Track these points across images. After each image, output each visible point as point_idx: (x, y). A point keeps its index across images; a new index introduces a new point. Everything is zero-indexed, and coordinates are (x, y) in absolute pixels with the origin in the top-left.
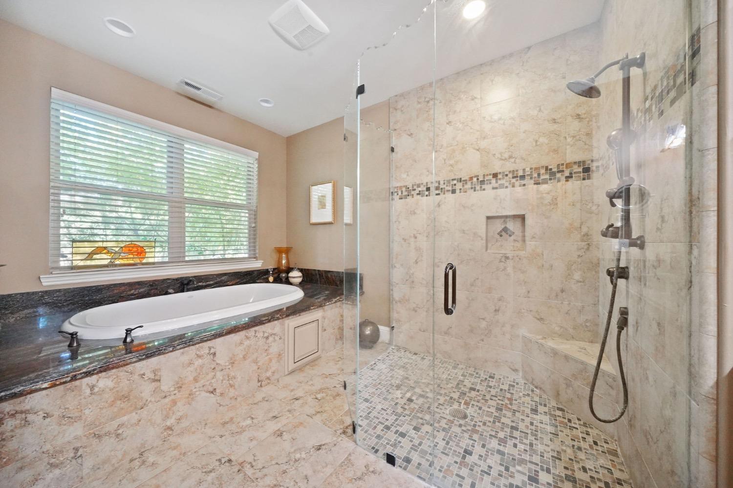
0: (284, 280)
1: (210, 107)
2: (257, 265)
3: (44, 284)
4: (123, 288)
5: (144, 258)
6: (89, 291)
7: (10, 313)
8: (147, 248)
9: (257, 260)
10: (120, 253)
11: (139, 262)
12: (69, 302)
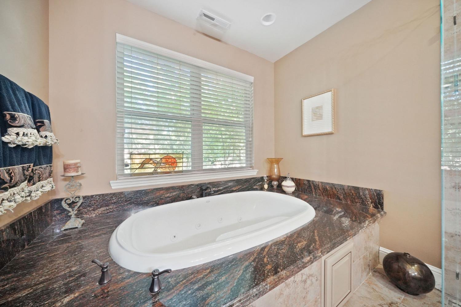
0: (275, 187)
1: (219, 40)
2: (253, 173)
3: (113, 188)
4: (162, 192)
5: (175, 167)
6: (140, 193)
7: (92, 210)
8: (178, 159)
9: (253, 169)
10: (161, 163)
11: (173, 170)
12: (128, 202)
